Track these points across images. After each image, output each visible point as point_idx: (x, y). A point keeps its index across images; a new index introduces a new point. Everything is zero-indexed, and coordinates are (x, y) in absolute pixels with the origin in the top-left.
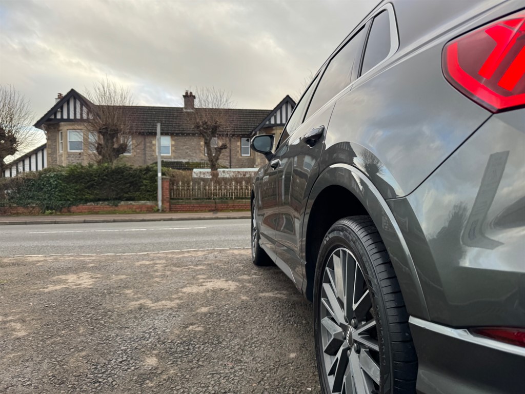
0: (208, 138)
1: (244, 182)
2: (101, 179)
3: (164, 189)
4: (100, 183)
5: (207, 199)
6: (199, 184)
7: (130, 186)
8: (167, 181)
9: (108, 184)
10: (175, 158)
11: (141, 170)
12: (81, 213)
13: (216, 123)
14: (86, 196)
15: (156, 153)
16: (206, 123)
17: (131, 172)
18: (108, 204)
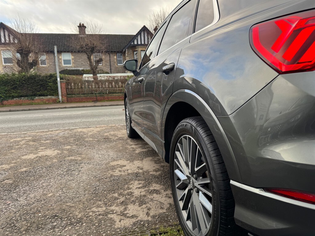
0: (89, 55)
1: (113, 83)
2: (21, 83)
3: (62, 88)
4: (21, 86)
5: (90, 94)
6: (85, 84)
7: (41, 87)
8: (64, 83)
9: (26, 86)
10: (75, 67)
11: (46, 77)
12: (10, 105)
13: (93, 45)
14: (12, 94)
15: (62, 64)
16: (88, 45)
17: (40, 78)
18: (27, 99)
